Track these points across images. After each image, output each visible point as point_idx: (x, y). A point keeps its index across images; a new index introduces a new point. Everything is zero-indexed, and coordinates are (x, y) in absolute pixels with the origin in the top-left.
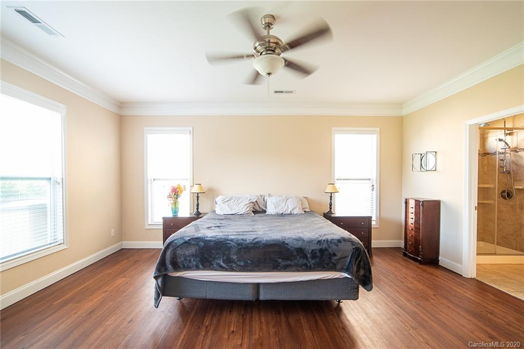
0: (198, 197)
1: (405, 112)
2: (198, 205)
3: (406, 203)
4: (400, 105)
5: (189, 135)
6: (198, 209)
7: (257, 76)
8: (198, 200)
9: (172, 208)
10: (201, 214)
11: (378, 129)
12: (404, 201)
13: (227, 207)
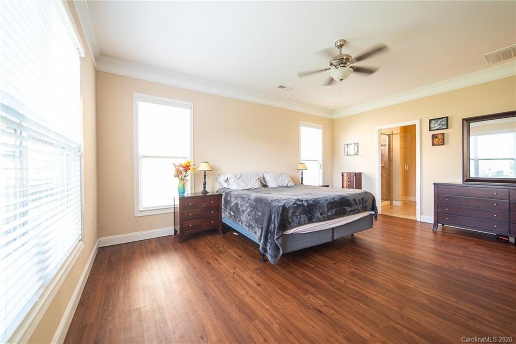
0: (205, 176)
1: (334, 116)
2: (205, 184)
3: (343, 175)
4: (332, 111)
5: (189, 110)
6: (205, 188)
7: (331, 81)
8: (205, 178)
9: (179, 188)
10: (208, 193)
11: (322, 126)
12: (341, 175)
13: (241, 183)
